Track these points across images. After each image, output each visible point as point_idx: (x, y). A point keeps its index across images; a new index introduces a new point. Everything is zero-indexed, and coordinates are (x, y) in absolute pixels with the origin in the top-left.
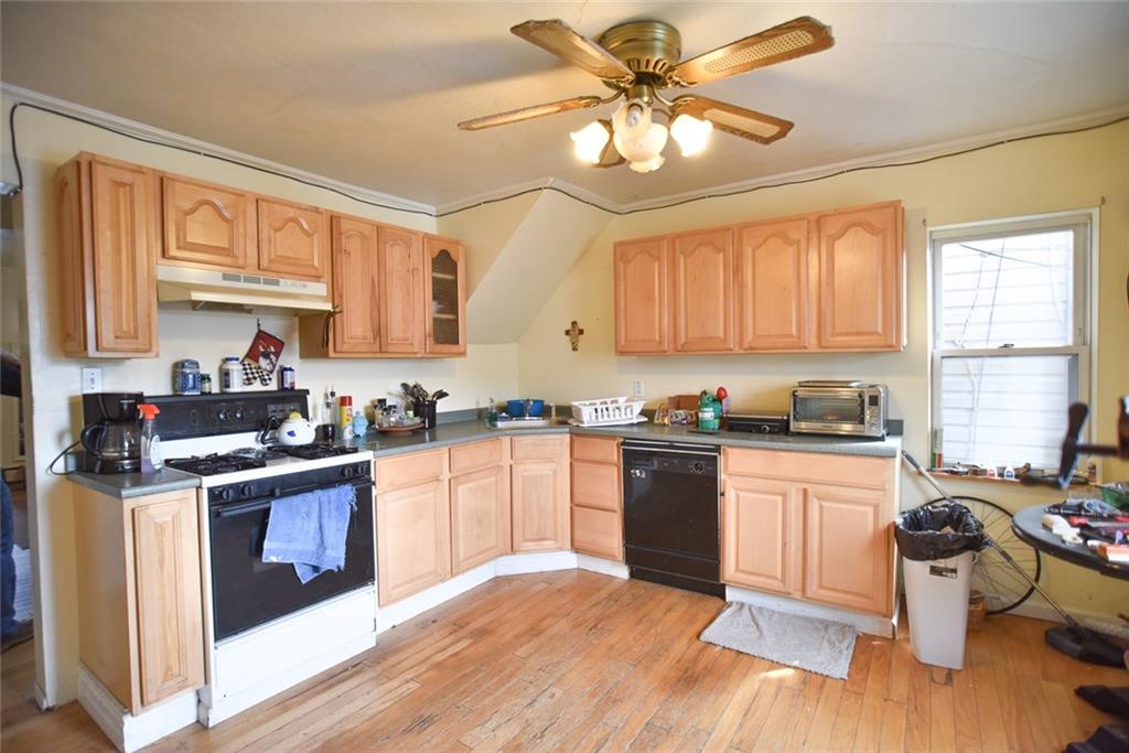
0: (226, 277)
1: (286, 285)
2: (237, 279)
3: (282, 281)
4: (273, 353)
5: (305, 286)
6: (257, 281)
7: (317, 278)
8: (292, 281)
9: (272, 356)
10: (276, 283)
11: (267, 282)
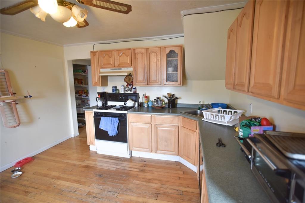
0: (111, 70)
1: (123, 69)
2: (113, 69)
3: (122, 68)
4: (132, 85)
5: (127, 69)
6: (117, 69)
7: (130, 66)
8: (124, 68)
9: (131, 85)
10: (121, 69)
11: (119, 69)
